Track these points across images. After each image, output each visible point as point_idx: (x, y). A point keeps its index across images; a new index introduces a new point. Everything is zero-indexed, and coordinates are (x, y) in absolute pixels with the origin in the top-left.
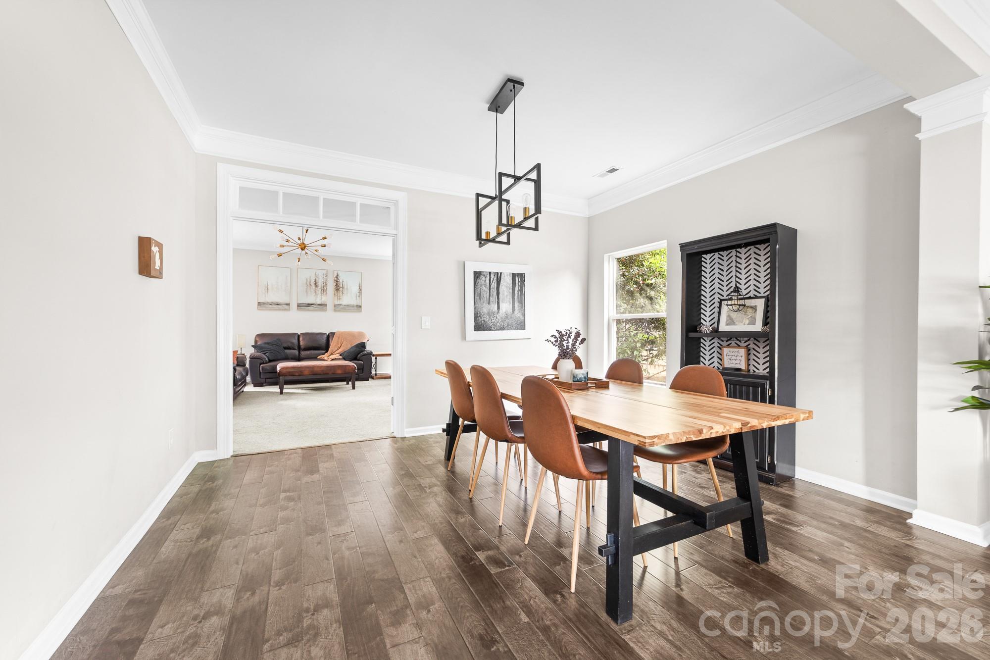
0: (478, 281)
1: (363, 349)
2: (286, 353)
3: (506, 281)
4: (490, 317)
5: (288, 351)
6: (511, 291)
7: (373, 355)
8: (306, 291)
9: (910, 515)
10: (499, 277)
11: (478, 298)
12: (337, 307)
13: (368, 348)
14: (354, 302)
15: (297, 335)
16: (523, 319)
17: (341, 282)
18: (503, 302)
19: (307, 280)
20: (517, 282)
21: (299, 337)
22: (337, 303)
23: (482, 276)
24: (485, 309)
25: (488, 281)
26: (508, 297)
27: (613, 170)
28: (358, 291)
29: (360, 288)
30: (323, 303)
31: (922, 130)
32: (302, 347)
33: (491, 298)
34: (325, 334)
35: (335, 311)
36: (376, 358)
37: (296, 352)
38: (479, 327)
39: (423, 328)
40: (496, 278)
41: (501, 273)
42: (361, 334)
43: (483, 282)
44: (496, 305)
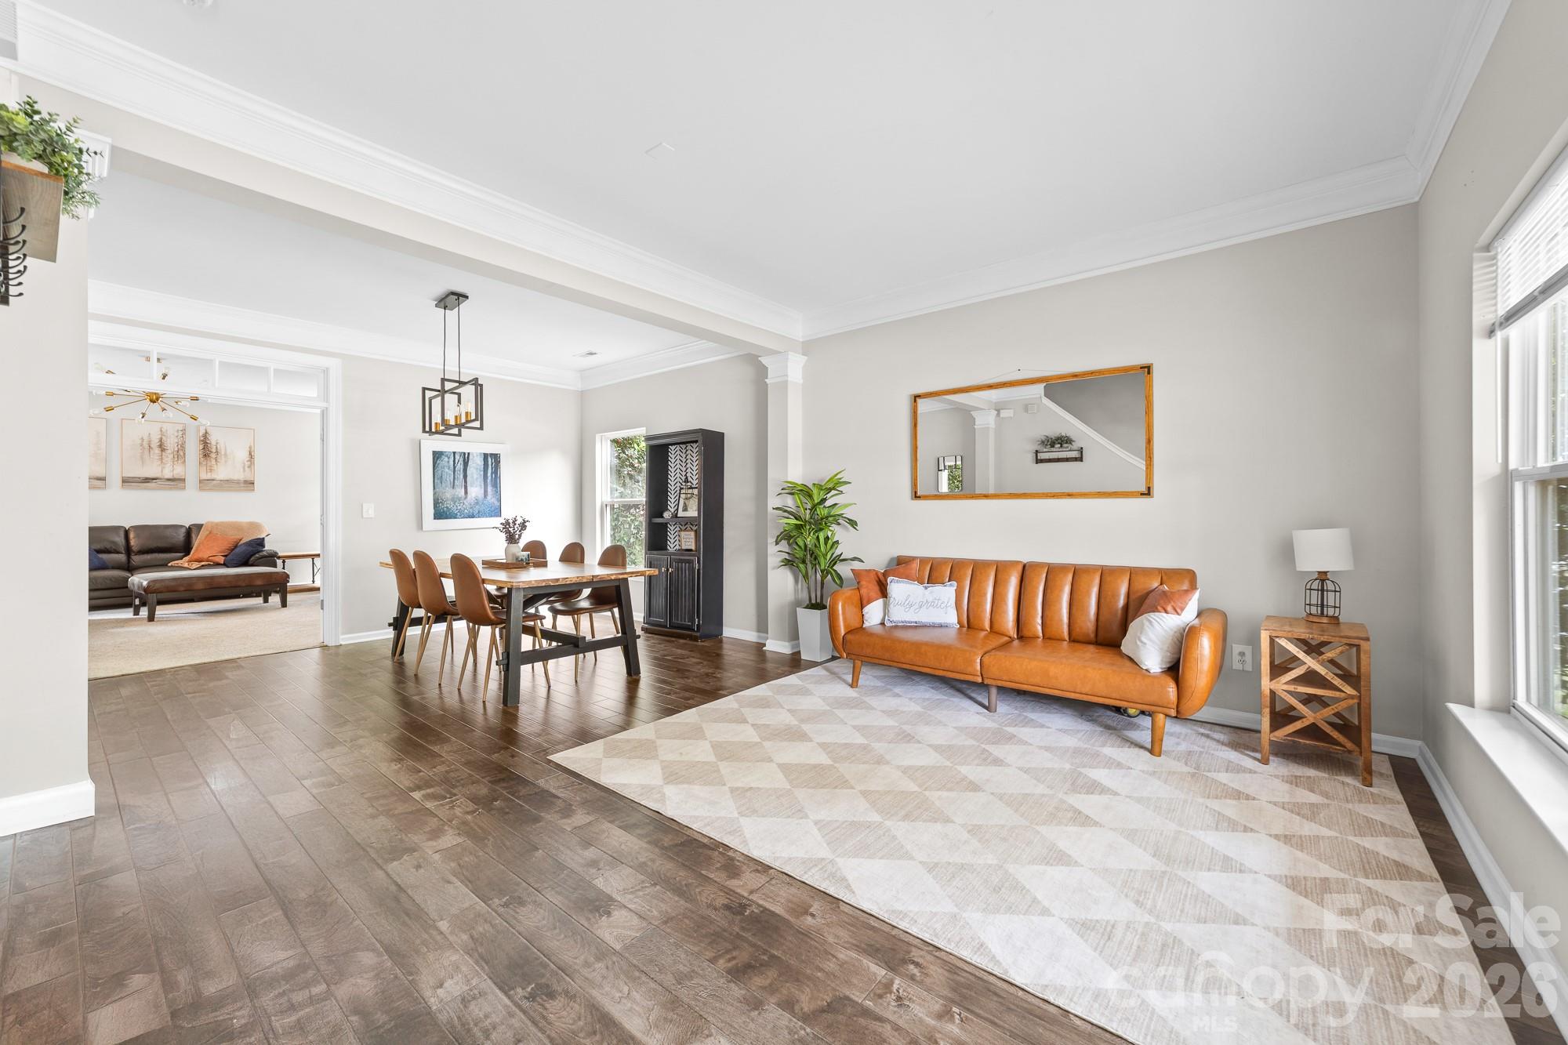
0: (438, 462)
1: (260, 548)
2: (102, 558)
3: (476, 463)
4: (454, 503)
5: (104, 556)
6: (482, 473)
7: (279, 558)
8: (142, 458)
9: (764, 645)
10: (466, 458)
11: (439, 481)
12: (205, 484)
13: (269, 546)
14: (240, 475)
15: (123, 529)
16: (499, 504)
17: (213, 443)
18: (471, 486)
19: (142, 439)
20: (490, 463)
21: (127, 533)
22: (204, 476)
23: (443, 457)
24: (448, 493)
25: (452, 463)
26: (479, 480)
27: (591, 354)
28: (248, 459)
29: (250, 454)
30: (176, 477)
31: (769, 377)
32: (135, 548)
33: (456, 481)
34: (182, 526)
35: (201, 489)
36: (284, 562)
37: (122, 557)
38: (440, 514)
39: (364, 516)
40: (462, 459)
41: (469, 453)
42: (255, 526)
43: (446, 464)
44: (463, 490)
